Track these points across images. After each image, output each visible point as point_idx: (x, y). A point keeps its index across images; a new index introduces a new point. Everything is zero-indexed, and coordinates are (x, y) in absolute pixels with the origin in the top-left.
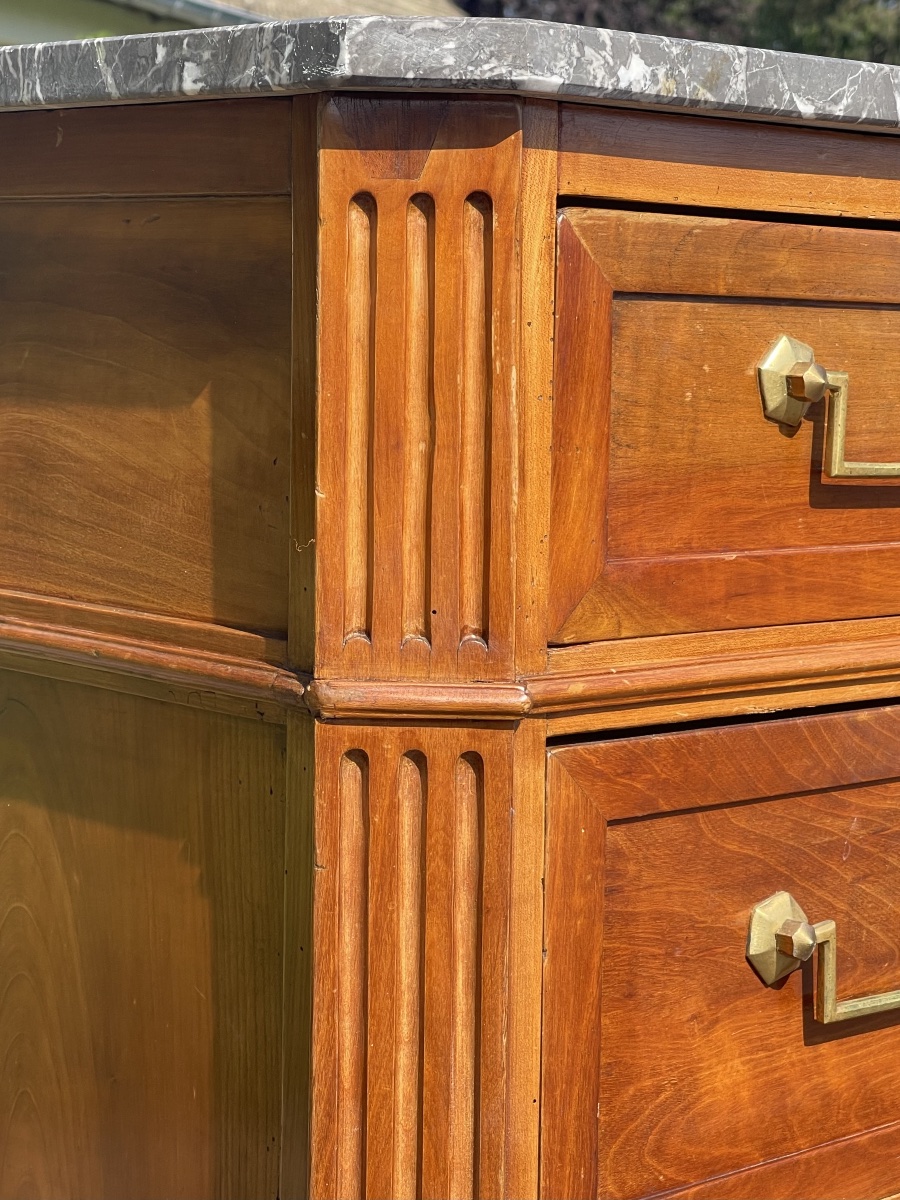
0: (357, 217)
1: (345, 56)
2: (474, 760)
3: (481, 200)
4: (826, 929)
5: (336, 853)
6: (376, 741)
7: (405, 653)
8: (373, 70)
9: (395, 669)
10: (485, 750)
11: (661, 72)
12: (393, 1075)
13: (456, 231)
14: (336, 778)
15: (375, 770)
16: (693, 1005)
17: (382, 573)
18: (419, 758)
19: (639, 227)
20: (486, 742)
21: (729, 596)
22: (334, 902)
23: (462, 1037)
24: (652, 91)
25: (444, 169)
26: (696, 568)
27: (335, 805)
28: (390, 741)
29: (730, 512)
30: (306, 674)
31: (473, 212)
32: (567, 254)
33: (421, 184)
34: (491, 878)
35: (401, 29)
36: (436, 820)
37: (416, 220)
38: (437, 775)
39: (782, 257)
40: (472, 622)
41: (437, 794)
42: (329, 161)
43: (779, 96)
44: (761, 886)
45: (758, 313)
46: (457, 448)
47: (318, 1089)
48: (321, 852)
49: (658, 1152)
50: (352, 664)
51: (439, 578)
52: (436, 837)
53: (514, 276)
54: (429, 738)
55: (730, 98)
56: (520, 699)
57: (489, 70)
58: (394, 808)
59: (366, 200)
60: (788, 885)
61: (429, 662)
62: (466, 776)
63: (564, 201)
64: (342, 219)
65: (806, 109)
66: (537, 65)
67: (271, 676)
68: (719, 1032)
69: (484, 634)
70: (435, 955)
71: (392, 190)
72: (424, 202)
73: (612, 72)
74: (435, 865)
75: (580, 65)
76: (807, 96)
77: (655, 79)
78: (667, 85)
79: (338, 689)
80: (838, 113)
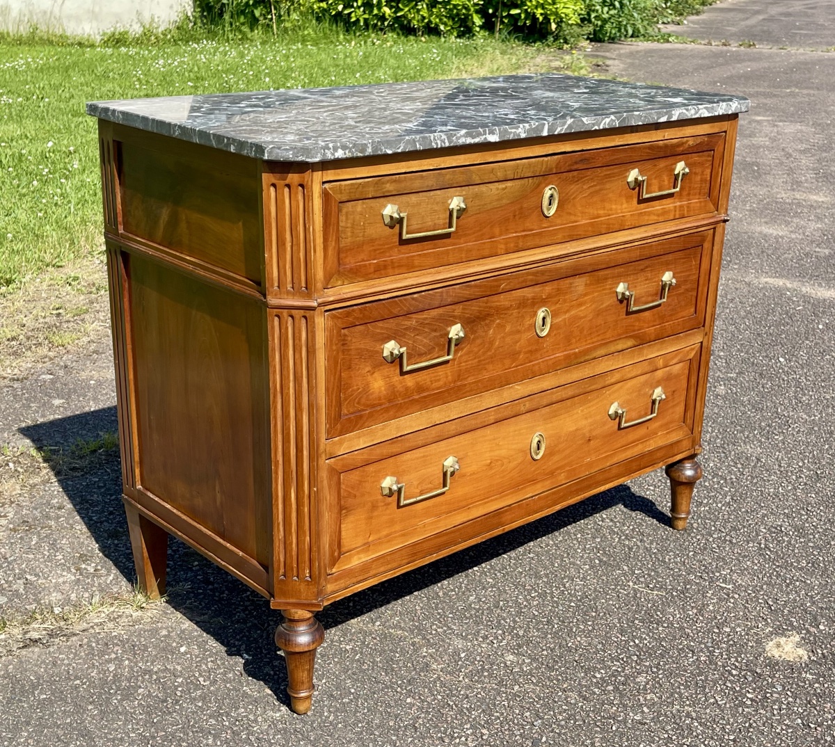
0: (272, 189)
1: (266, 155)
2: (305, 317)
3: (302, 186)
4: (403, 350)
5: (273, 339)
6: (282, 313)
7: (288, 293)
8: (273, 158)
9: (286, 297)
10: (307, 315)
11: (347, 152)
12: (289, 389)
13: (297, 193)
14: (273, 321)
15: (282, 319)
16: (367, 369)
17: (282, 274)
18: (292, 317)
19: (345, 185)
20: (308, 314)
21: (375, 271)
22: (274, 349)
23: (305, 380)
24: (345, 156)
25: (292, 179)
26: (365, 265)
27: (273, 327)
28: (285, 312)
29: (375, 250)
30: (265, 296)
31: (300, 188)
32: (326, 195)
33: (287, 182)
34: (310, 344)
35: (279, 148)
36: (296, 331)
37: (286, 190)
38: (297, 321)
39: (388, 185)
40: (303, 285)
41: (297, 325)
42: (264, 176)
43: (381, 150)
44: (388, 339)
45: (382, 199)
46: (298, 245)
47: (271, 391)
48: (270, 338)
49: (358, 403)
50: (276, 295)
51: (295, 276)
52: (297, 335)
53: (310, 204)
54: (294, 312)
55: (367, 154)
56: (315, 304)
57: (300, 159)
58: (287, 328)
59: (274, 185)
60: (394, 339)
61: (294, 295)
62: (303, 321)
63: (324, 183)
64: (269, 190)
65: (389, 152)
66: (312, 157)
67: (258, 295)
68: (376, 375)
69: (306, 288)
70: (298, 362)
71: (280, 183)
72: (288, 186)
73: (333, 154)
74: (297, 341)
75: (324, 154)
76: (390, 149)
77: (345, 154)
78: (348, 155)
79: (272, 301)
80: (399, 151)
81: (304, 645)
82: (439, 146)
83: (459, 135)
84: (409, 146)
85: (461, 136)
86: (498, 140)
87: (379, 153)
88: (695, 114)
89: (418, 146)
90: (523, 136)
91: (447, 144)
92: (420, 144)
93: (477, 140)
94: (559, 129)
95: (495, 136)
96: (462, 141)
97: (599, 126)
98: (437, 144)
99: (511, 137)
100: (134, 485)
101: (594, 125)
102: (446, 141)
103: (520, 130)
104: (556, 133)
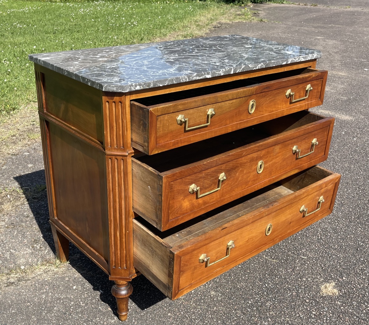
0: (107, 103)
1: (104, 89)
2: (123, 159)
3: (121, 102)
5: (109, 168)
6: (112, 157)
7: (115, 149)
8: (107, 90)
9: (114, 150)
10: (124, 159)
11: (141, 87)
12: (116, 189)
13: (118, 105)
14: (108, 161)
15: (112, 160)
17: (112, 140)
18: (117, 159)
20: (124, 158)
22: (109, 173)
23: (123, 186)
25: (116, 99)
27: (108, 164)
28: (114, 157)
30: (104, 149)
31: (120, 103)
33: (114, 100)
34: (125, 171)
35: (110, 86)
36: (119, 165)
37: (114, 104)
38: (119, 161)
40: (122, 145)
41: (119, 163)
42: (103, 97)
46: (119, 128)
47: (108, 191)
48: (107, 168)
50: (109, 150)
51: (118, 141)
52: (119, 167)
53: (125, 111)
54: (117, 157)
55: (151, 87)
56: (127, 154)
57: (119, 91)
58: (115, 164)
59: (108, 102)
61: (117, 149)
62: (122, 161)
63: (131, 101)
64: (105, 104)
65: (161, 85)
66: (125, 90)
67: (102, 149)
69: (123, 147)
70: (120, 180)
71: (111, 101)
72: (114, 102)
73: (135, 88)
74: (119, 170)
75: (131, 89)
76: (161, 84)
77: (140, 88)
78: (142, 88)
79: (108, 152)
80: (166, 85)
81: (124, 295)
82: (184, 82)
83: (193, 76)
84: (170, 82)
85: (194, 76)
86: (211, 77)
87: (156, 86)
88: (298, 60)
89: (174, 82)
90: (222, 74)
91: (188, 80)
92: (175, 81)
93: (201, 78)
94: (238, 70)
95: (210, 75)
96: (194, 78)
97: (256, 68)
98: (183, 80)
99: (217, 75)
100: (54, 217)
101: (254, 67)
102: (187, 79)
103: (221, 72)
104: (237, 72)
